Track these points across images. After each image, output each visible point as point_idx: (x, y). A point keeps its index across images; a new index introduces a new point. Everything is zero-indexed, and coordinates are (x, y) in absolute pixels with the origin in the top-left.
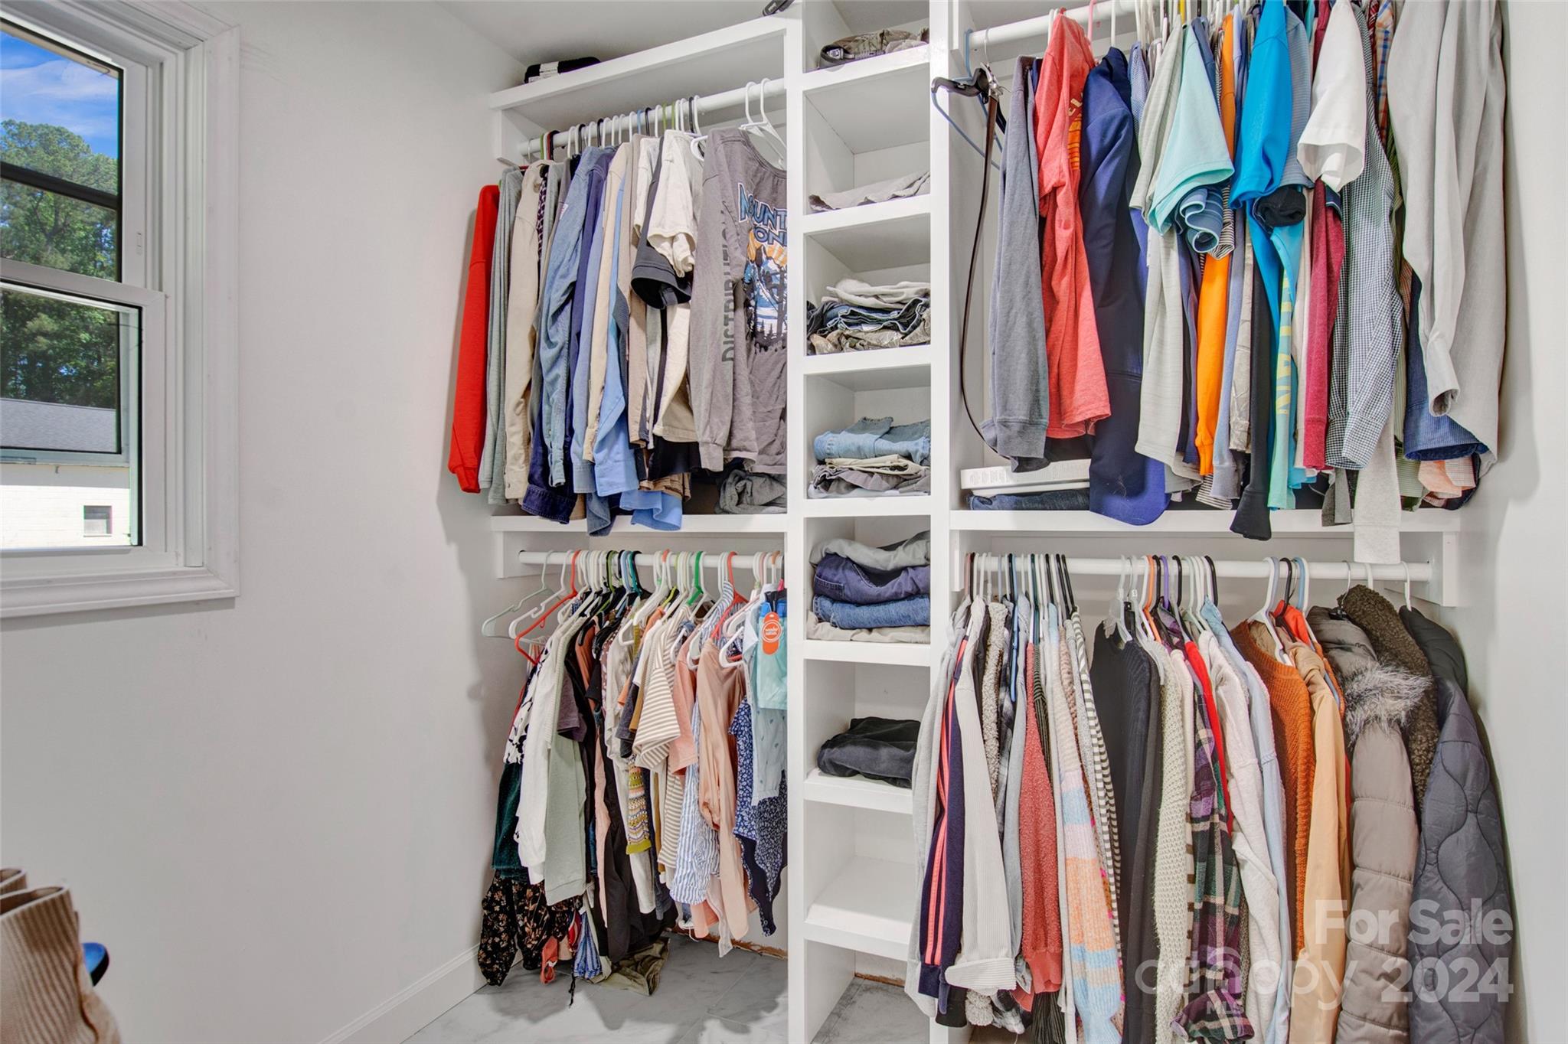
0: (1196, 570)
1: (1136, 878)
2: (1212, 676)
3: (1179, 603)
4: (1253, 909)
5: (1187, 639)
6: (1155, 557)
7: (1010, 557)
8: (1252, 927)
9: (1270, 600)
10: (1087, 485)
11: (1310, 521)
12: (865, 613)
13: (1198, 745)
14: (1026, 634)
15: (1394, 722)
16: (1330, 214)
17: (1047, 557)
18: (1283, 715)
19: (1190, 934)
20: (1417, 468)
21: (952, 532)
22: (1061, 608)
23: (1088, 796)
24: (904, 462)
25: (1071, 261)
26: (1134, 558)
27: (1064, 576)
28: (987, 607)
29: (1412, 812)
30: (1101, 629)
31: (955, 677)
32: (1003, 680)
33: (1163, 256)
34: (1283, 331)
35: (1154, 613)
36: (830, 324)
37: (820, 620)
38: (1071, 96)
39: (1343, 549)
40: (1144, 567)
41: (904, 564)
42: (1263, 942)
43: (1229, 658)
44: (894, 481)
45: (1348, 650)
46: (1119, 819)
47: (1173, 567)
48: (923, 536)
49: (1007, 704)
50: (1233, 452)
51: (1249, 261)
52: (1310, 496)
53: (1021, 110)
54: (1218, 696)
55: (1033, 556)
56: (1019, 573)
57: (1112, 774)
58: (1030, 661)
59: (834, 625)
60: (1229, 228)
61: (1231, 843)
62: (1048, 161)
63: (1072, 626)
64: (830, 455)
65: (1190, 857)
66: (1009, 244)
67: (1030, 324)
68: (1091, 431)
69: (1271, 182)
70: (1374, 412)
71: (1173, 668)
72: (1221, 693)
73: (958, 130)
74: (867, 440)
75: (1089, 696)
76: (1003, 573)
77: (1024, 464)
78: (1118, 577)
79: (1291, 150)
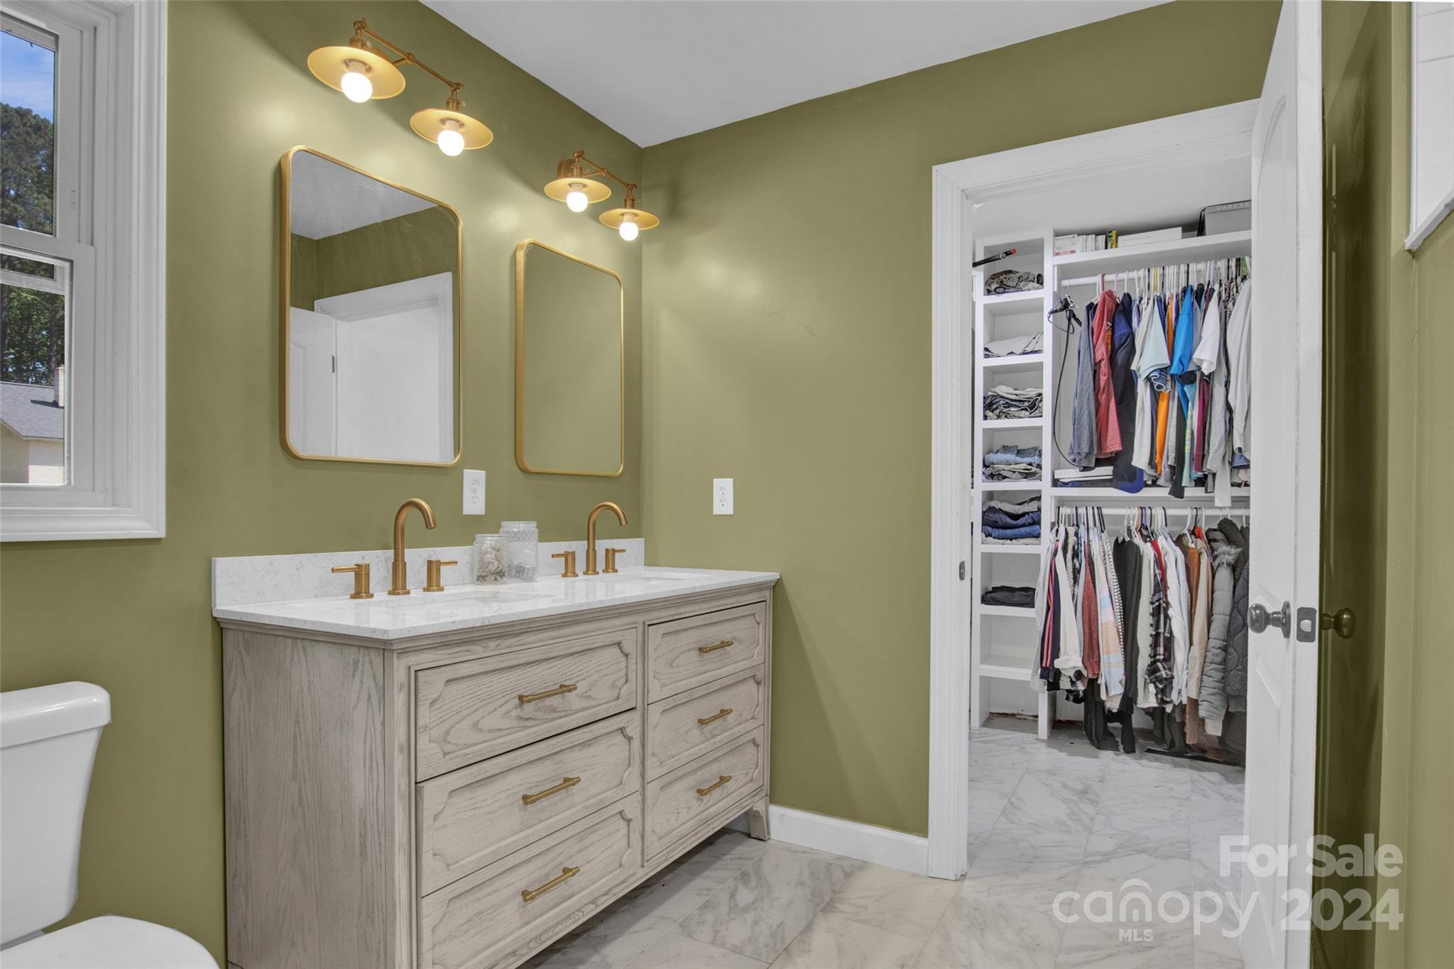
0: (1158, 513)
1: (1130, 627)
2: (1163, 553)
3: (1150, 526)
4: (1175, 633)
5: (1153, 539)
6: (1141, 508)
7: (1076, 508)
8: (1175, 640)
9: (1189, 524)
10: (1111, 477)
11: (1200, 492)
12: (1009, 532)
13: (1155, 576)
14: (1084, 539)
15: (1228, 564)
16: (1205, 382)
17: (1093, 508)
18: (1189, 565)
19: (1151, 646)
20: (1238, 472)
21: (1051, 497)
22: (1099, 529)
23: (1111, 599)
24: (1029, 467)
25: (1106, 388)
26: (1132, 508)
27: (1101, 515)
28: (1066, 529)
29: (1232, 594)
30: (1117, 540)
31: (1055, 554)
32: (1076, 555)
33: (1144, 390)
34: (1188, 422)
35: (1140, 531)
36: (994, 406)
37: (986, 536)
38: (1108, 321)
39: (1210, 502)
40: (1136, 512)
41: (1028, 511)
42: (1180, 648)
43: (1169, 545)
44: (1024, 475)
45: (1218, 542)
46: (1124, 612)
47: (1148, 511)
48: (1039, 498)
49: (1077, 565)
50: (1169, 465)
51: (1176, 395)
52: (1201, 482)
53: (1087, 329)
54: (1165, 560)
55: (1086, 508)
56: (1080, 515)
57: (1121, 597)
58: (1086, 548)
59: (994, 538)
60: (1169, 382)
61: (1167, 610)
62: (1097, 350)
63: (1104, 535)
64: (993, 464)
65: (1151, 617)
66: (1081, 383)
67: (1090, 414)
68: (1113, 455)
69: (1183, 370)
70: (1218, 452)
71: (1147, 550)
72: (1165, 559)
73: (1056, 326)
74: (1010, 457)
75: (1111, 560)
76: (1073, 515)
77: (1085, 469)
78: (1124, 516)
79: (1191, 358)
